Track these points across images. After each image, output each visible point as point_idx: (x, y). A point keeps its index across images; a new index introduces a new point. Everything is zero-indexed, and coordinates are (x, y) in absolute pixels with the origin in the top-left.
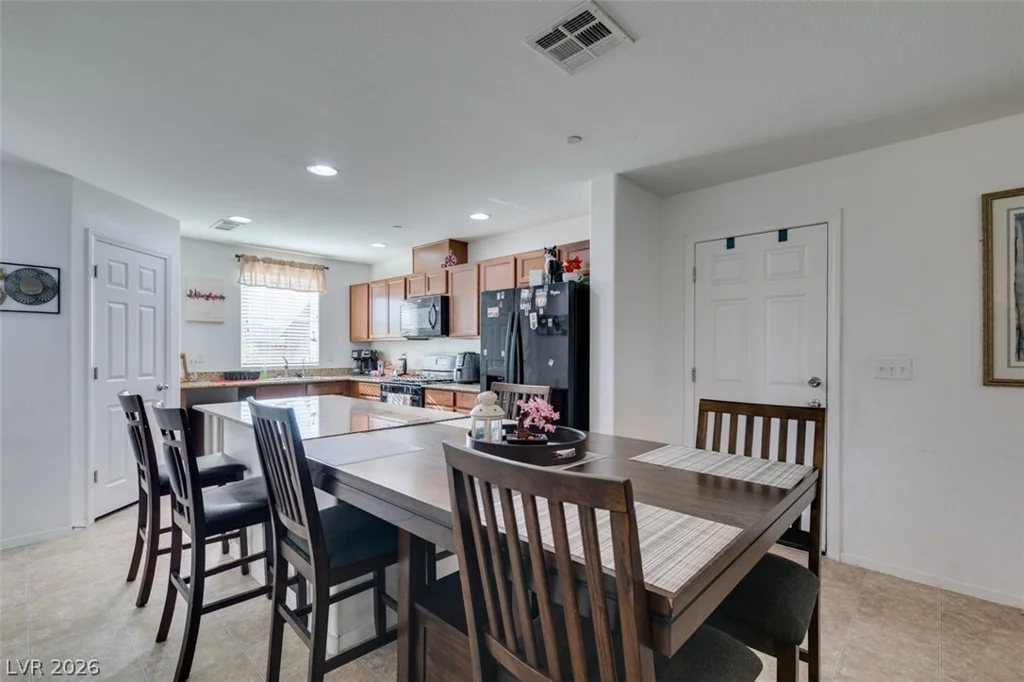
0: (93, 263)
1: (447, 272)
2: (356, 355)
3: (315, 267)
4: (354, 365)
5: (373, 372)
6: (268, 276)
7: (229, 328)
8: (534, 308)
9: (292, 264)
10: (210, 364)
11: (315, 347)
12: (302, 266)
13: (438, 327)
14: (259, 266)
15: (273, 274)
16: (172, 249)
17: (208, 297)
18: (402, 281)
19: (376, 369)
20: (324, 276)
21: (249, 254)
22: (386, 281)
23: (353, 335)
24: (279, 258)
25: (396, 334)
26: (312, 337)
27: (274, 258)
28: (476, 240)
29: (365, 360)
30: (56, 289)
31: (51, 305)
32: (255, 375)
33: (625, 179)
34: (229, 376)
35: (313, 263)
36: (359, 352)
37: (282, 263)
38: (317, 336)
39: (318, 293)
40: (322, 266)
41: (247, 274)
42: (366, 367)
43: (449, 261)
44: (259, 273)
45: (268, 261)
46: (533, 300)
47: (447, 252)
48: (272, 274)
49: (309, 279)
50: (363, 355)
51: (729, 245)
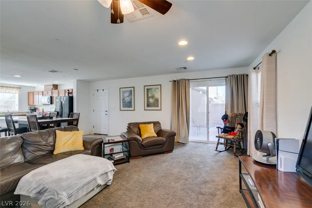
1: (52, 91)
2: (30, 109)
3: (17, 88)
4: (29, 111)
5: (35, 112)
8: (64, 100)
9: (10, 87)
11: (17, 106)
12: (13, 87)
13: (50, 103)
18: (42, 92)
19: (36, 112)
20: (20, 90)
22: (38, 92)
23: (29, 104)
24: (6, 86)
25: (40, 104)
26: (16, 104)
27: (4, 86)
28: (59, 85)
29: (32, 110)
33: (78, 81)
35: (16, 87)
36: (31, 108)
37: (7, 87)
38: (18, 104)
39: (18, 94)
40: (19, 88)
42: (33, 111)
43: (52, 89)
46: (63, 99)
47: (52, 87)
48: (3, 89)
49: (15, 91)
50: (32, 109)
51: (98, 91)
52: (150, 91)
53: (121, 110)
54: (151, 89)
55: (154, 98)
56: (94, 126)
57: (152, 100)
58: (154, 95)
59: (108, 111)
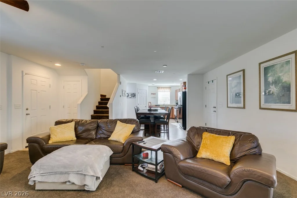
0: (138, 92)
3: (169, 88)
4: (176, 104)
6: (161, 90)
7: (156, 98)
9: (165, 88)
10: (153, 104)
11: (169, 101)
12: (167, 88)
14: (160, 88)
15: (163, 90)
16: (147, 88)
17: (154, 94)
21: (159, 87)
23: (176, 99)
30: (135, 95)
31: (135, 97)
32: (159, 105)
34: (156, 105)
35: (168, 87)
37: (164, 88)
38: (170, 99)
39: (170, 92)
40: (170, 88)
41: (159, 90)
44: (160, 90)
45: (162, 88)
47: (183, 84)
49: (168, 90)
51: (209, 83)
52: (270, 71)
53: (228, 106)
54: (273, 66)
55: (280, 84)
56: (206, 124)
57: (275, 89)
58: (279, 77)
59: (216, 107)
